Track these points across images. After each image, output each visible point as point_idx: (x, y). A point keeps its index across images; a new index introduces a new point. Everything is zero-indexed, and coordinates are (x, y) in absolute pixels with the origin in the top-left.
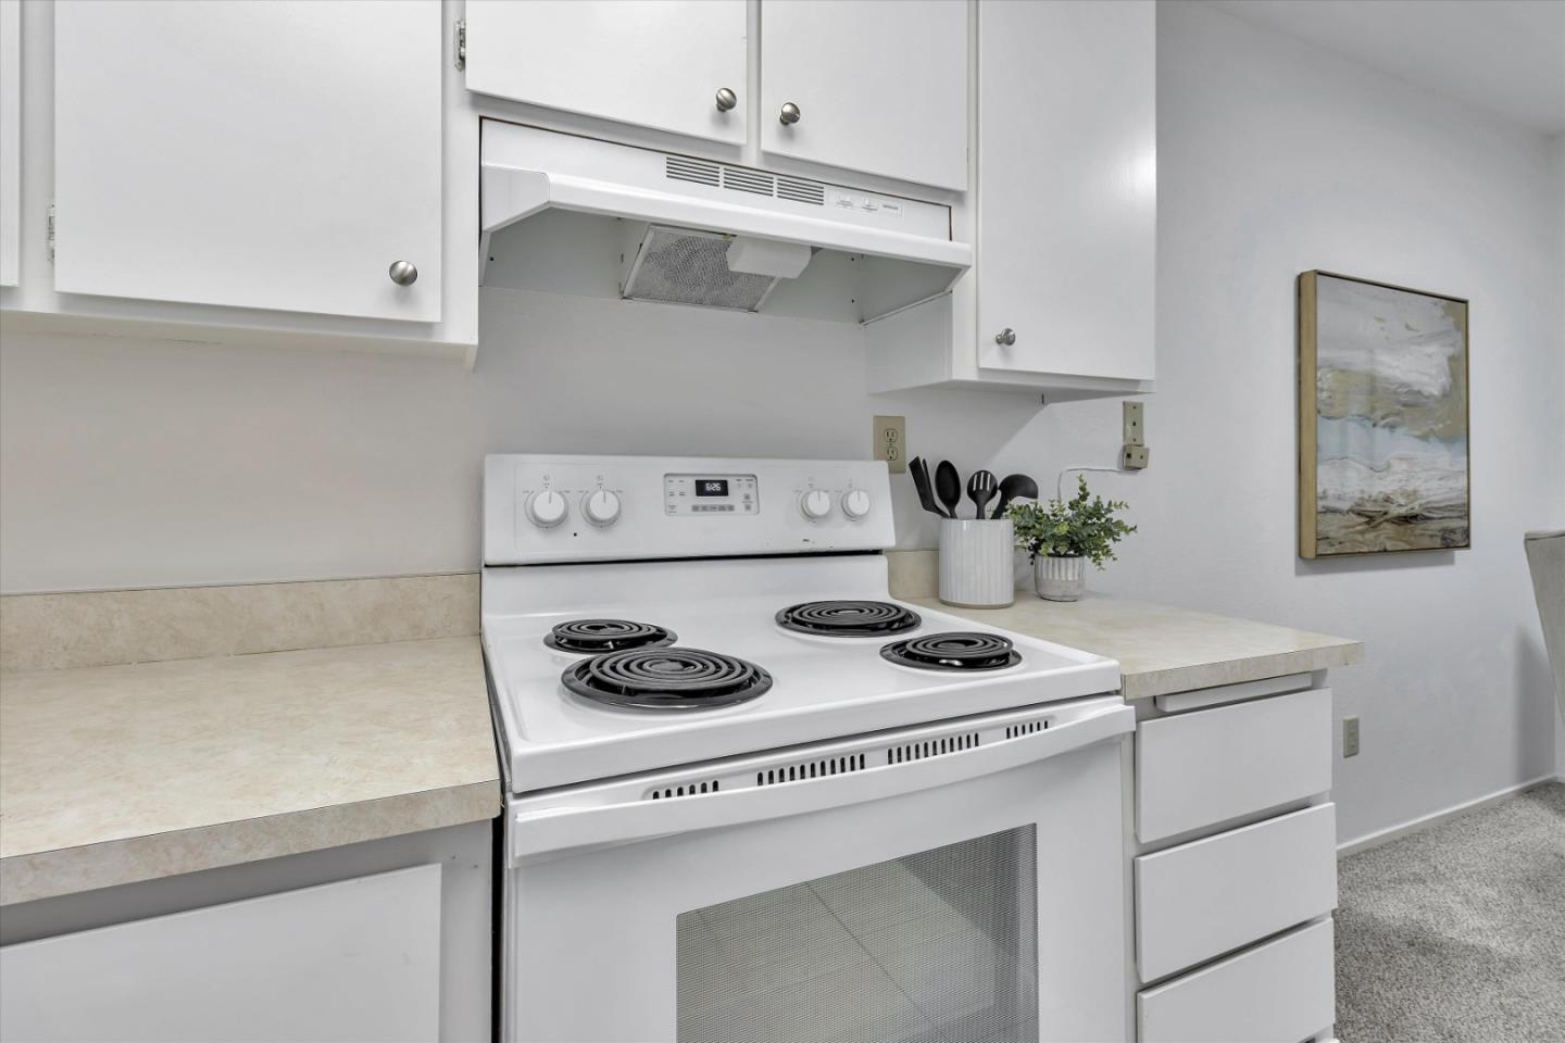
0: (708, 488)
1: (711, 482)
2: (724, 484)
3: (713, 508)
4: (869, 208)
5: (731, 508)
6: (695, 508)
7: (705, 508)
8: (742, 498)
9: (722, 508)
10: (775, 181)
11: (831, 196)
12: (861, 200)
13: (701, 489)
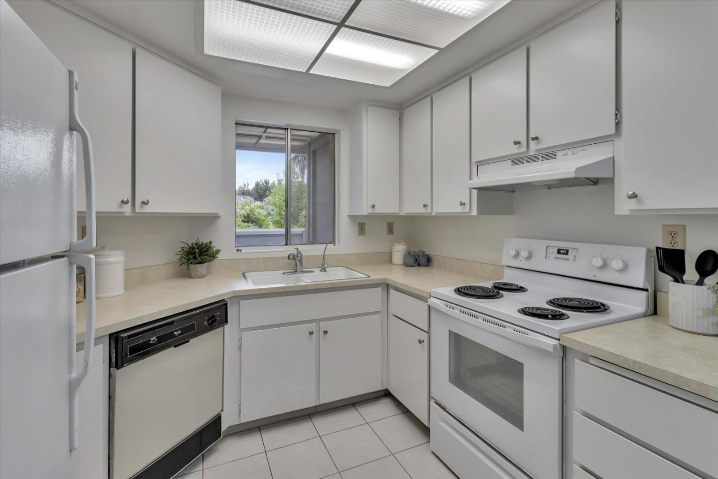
0: (562, 252)
1: (563, 250)
2: (567, 251)
3: (562, 259)
4: (573, 154)
5: (568, 259)
6: (556, 258)
7: (559, 258)
8: (573, 257)
9: (565, 259)
10: (540, 156)
11: (559, 154)
12: (570, 152)
13: (559, 252)
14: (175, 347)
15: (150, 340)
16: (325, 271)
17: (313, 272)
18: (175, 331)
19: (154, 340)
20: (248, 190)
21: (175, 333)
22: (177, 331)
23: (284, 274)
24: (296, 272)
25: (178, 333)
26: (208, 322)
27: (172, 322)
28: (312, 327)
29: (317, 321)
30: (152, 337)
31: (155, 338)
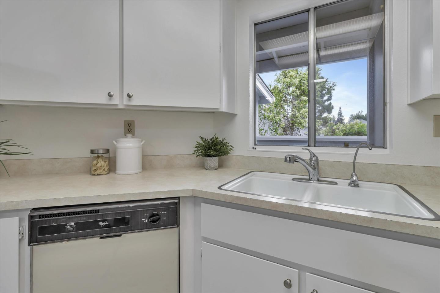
14: (101, 238)
15: (66, 225)
16: (357, 186)
17: (336, 184)
18: (100, 221)
19: (71, 226)
20: (362, 115)
21: (100, 223)
22: (103, 221)
23: (293, 179)
24: (309, 179)
25: (105, 224)
26: (148, 220)
27: (98, 211)
28: (293, 274)
29: (301, 268)
30: (69, 222)
31: (73, 224)
